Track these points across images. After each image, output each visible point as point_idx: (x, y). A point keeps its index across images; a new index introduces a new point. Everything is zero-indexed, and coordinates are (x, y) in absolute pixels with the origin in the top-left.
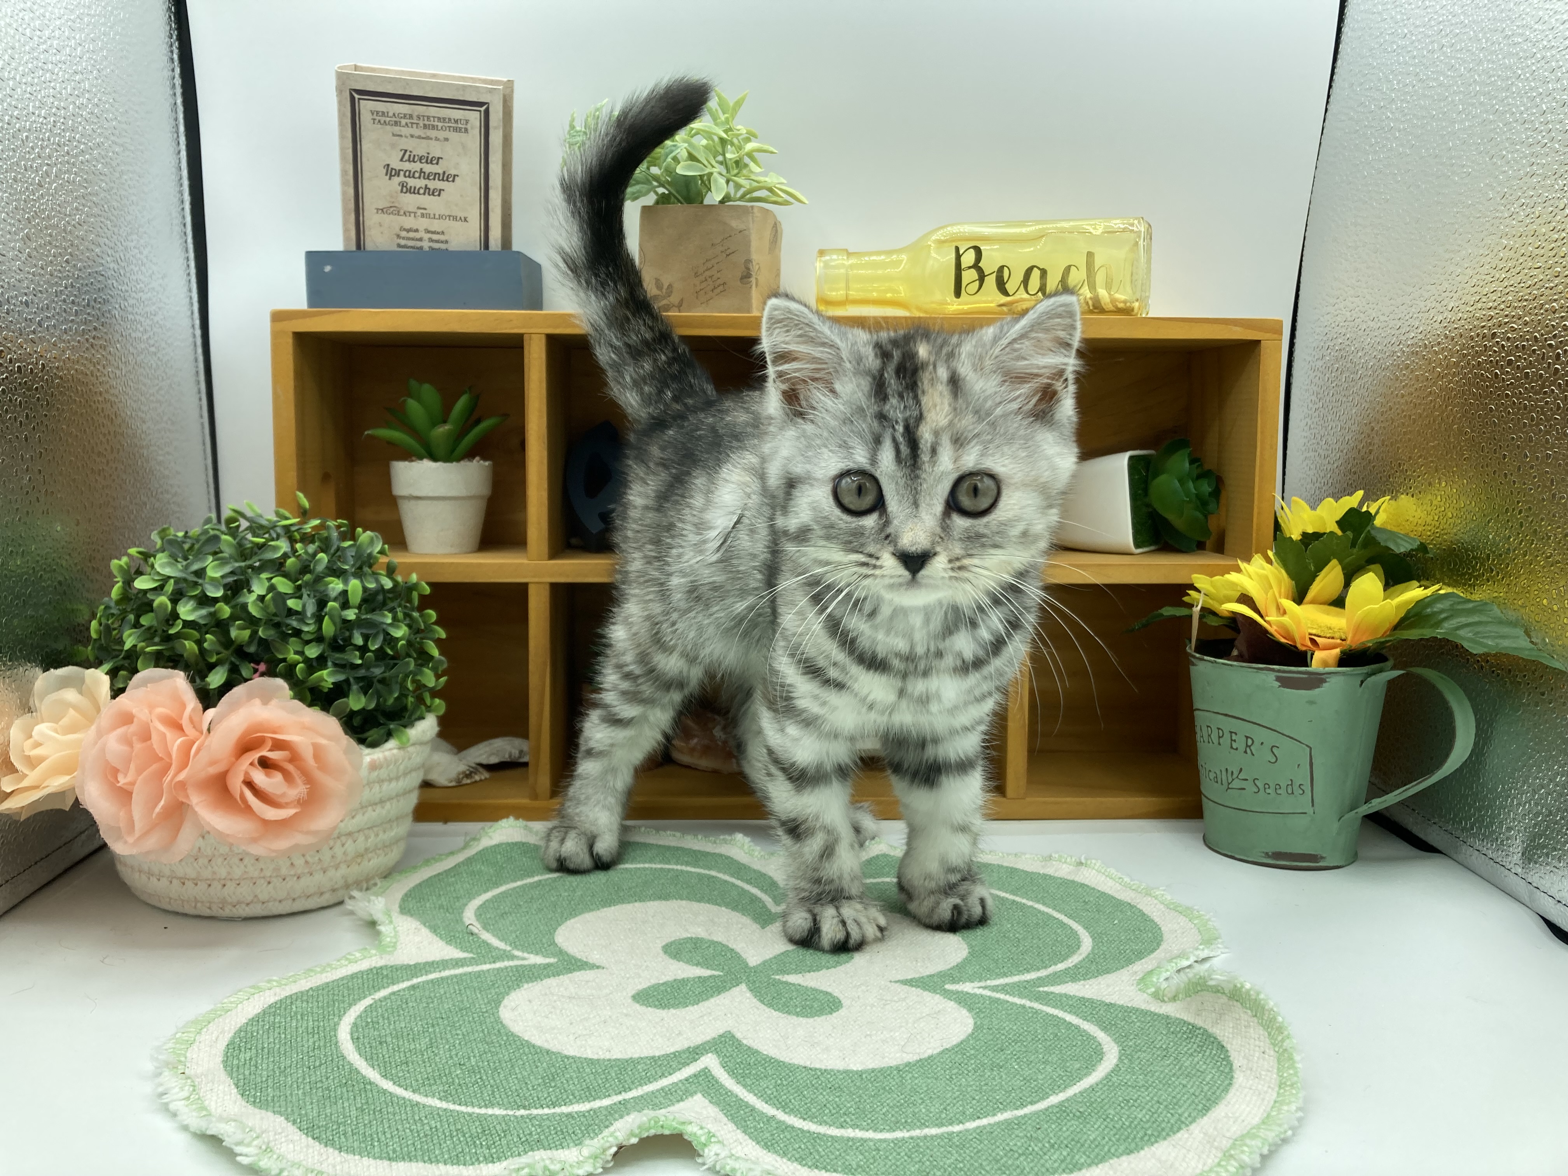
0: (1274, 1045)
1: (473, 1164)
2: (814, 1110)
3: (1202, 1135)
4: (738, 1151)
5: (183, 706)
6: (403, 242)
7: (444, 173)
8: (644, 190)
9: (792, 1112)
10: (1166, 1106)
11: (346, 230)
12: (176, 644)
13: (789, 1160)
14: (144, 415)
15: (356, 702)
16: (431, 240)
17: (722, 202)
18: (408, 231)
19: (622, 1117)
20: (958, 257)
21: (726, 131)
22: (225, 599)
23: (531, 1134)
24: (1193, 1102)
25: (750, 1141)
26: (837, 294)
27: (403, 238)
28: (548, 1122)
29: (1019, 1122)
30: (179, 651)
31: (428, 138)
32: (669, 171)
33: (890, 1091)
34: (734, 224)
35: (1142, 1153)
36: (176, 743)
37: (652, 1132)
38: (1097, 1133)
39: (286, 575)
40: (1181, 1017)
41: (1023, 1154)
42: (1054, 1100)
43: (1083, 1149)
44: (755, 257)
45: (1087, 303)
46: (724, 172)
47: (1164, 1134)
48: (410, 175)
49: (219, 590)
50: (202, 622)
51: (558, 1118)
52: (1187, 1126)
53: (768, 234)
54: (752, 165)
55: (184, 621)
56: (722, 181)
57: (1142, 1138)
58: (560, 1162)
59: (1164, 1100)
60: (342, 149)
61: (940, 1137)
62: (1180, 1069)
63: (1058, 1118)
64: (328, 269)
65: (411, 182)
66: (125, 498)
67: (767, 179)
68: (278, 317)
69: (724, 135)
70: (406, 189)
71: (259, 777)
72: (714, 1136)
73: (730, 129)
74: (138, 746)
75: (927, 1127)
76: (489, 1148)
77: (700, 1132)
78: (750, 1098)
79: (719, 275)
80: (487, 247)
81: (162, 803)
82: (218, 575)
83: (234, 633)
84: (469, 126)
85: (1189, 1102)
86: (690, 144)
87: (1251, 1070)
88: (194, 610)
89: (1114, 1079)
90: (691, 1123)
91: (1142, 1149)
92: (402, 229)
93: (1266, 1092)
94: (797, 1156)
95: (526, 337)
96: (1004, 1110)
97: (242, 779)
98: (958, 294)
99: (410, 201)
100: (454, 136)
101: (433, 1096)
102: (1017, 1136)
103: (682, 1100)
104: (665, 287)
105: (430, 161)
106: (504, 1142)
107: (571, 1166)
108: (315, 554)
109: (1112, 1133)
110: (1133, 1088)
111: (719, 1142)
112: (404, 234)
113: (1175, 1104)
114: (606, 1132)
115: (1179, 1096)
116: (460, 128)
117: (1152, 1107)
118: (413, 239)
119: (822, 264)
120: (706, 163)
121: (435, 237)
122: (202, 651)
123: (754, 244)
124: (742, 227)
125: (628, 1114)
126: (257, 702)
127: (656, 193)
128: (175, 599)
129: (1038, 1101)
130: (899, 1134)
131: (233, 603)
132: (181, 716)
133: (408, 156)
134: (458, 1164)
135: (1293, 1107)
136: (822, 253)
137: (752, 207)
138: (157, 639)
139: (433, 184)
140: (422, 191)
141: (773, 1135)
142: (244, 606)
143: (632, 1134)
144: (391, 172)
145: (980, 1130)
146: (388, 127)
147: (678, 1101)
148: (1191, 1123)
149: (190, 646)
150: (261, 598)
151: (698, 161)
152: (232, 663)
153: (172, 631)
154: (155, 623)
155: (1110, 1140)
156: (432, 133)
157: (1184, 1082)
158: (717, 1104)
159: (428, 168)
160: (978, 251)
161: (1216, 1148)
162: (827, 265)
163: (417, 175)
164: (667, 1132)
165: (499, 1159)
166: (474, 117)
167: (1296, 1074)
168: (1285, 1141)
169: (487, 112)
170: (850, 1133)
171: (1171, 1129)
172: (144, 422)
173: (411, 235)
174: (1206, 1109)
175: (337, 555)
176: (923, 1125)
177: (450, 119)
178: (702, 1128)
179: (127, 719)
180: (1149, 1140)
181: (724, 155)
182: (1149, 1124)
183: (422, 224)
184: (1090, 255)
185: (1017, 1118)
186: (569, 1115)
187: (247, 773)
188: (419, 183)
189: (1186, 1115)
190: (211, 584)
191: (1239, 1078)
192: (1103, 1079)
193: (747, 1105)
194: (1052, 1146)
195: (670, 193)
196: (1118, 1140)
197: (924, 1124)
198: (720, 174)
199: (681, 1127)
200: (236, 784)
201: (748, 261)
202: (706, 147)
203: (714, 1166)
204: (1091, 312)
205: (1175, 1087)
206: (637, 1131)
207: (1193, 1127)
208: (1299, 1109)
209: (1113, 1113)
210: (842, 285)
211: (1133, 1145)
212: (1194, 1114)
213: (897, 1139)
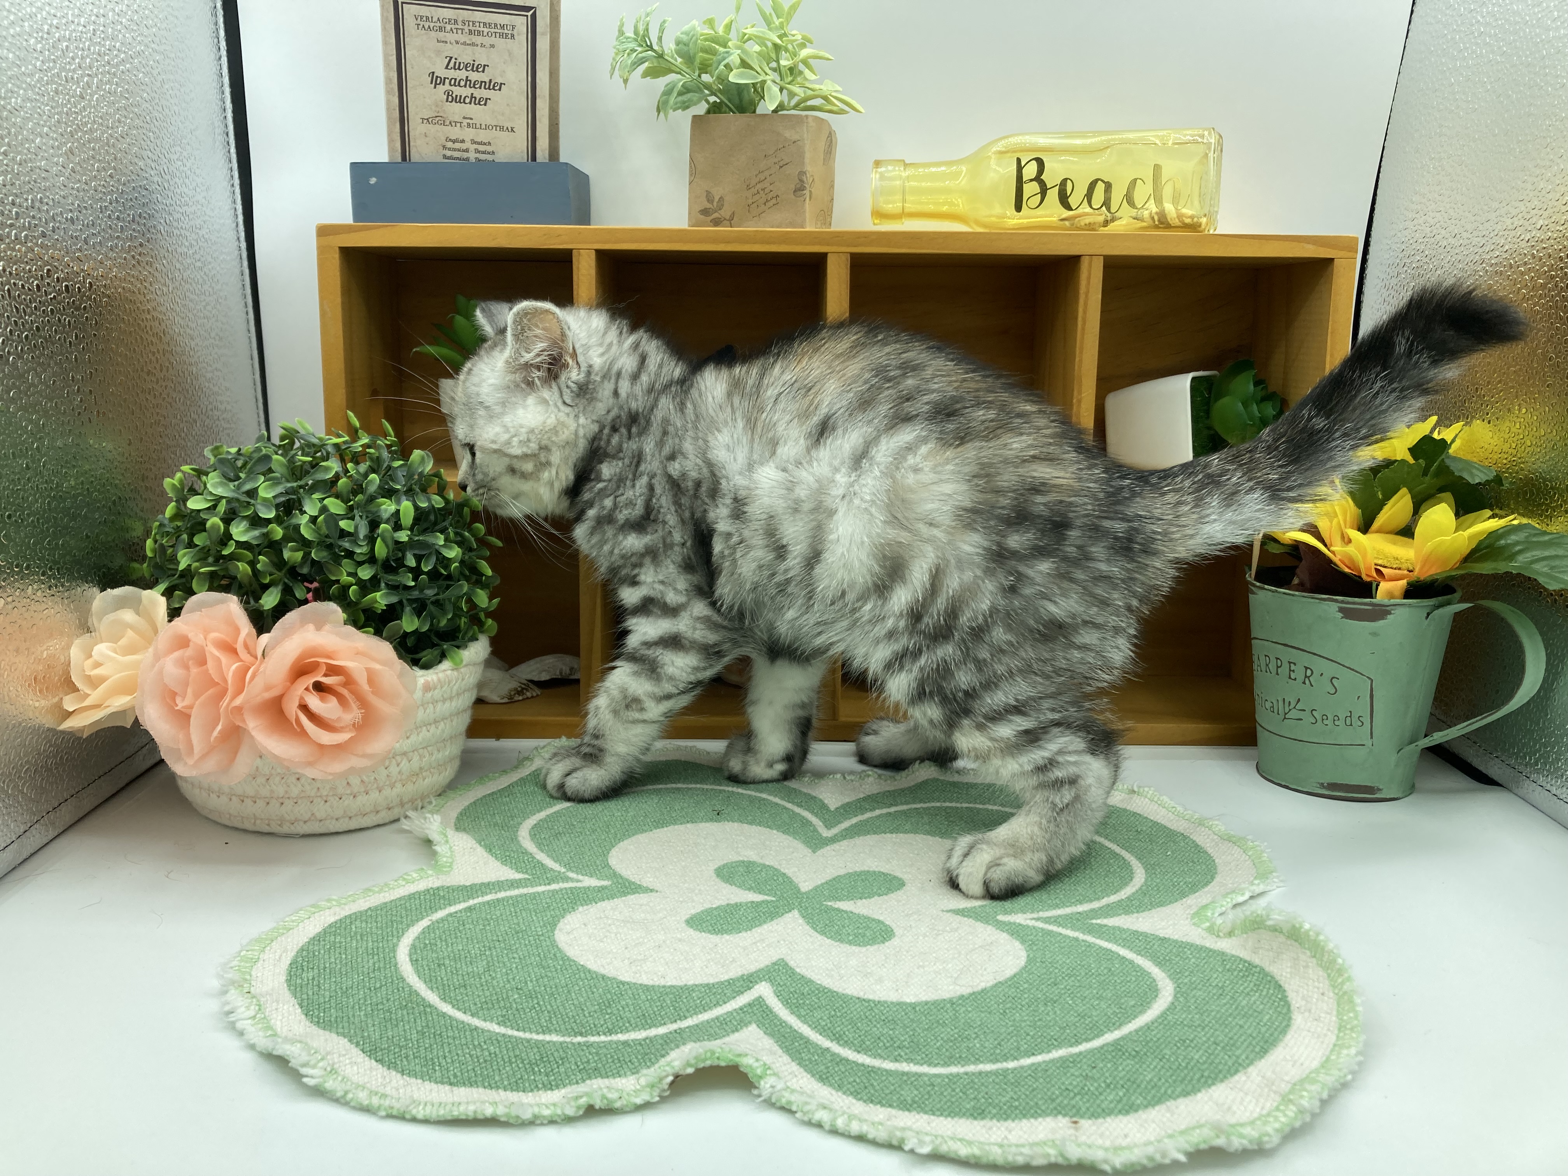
0: (1334, 987)
1: (532, 1091)
2: (868, 1043)
3: (1260, 1078)
4: (794, 1084)
5: (237, 631)
6: (449, 153)
7: (490, 81)
8: (695, 99)
9: (846, 1044)
10: (1223, 1048)
11: (391, 141)
12: (230, 565)
13: (844, 1093)
14: (191, 332)
15: (409, 623)
16: (477, 151)
17: (775, 111)
18: (454, 141)
19: (677, 1047)
20: (1020, 168)
21: (780, 37)
22: (278, 520)
23: (588, 1062)
24: (1250, 1044)
25: (805, 1074)
26: (892, 206)
27: (449, 149)
28: (604, 1050)
29: (1074, 1060)
30: (233, 572)
31: (473, 44)
32: (722, 79)
33: (944, 1025)
34: (789, 134)
35: (1199, 1095)
36: (231, 669)
37: (708, 1063)
38: (1153, 1073)
39: (337, 496)
40: (1237, 954)
41: (1079, 1093)
42: (1109, 1037)
43: (1139, 1091)
44: (808, 168)
45: (1153, 218)
46: (778, 80)
47: (1221, 1076)
48: (456, 83)
49: (270, 511)
50: (255, 542)
51: (614, 1046)
52: (1245, 1068)
53: (822, 145)
54: (807, 72)
55: (237, 542)
56: (776, 89)
57: (1199, 1080)
58: (617, 1090)
59: (1222, 1041)
60: (386, 56)
61: (996, 1073)
62: (1237, 1008)
63: (1114, 1057)
64: (373, 181)
65: (457, 91)
66: (175, 417)
67: (822, 87)
68: (324, 231)
69: (778, 41)
70: (451, 98)
71: (314, 702)
72: (769, 1068)
73: (785, 35)
74: (194, 670)
75: (982, 1062)
76: (547, 1075)
77: (756, 1064)
78: (805, 1030)
79: (771, 188)
80: (534, 158)
81: (219, 727)
82: (270, 495)
83: (286, 554)
84: (515, 33)
85: (1246, 1044)
86: (744, 51)
87: (1310, 1011)
88: (247, 531)
89: (1170, 1018)
90: (747, 1055)
91: (1199, 1091)
92: (448, 139)
93: (1325, 1035)
94: (852, 1090)
95: (575, 253)
96: (1059, 1046)
97: (297, 704)
98: (1018, 208)
99: (456, 111)
100: (500, 42)
101: (492, 1021)
102: (1072, 1075)
103: (737, 1030)
104: (716, 199)
105: (476, 68)
106: (562, 1069)
107: (628, 1094)
108: (366, 475)
109: (1168, 1074)
110: (1190, 1027)
111: (775, 1074)
112: (450, 145)
113: (1233, 1045)
114: (663, 1061)
115: (1236, 1037)
116: (507, 34)
117: (1209, 1048)
118: (459, 150)
119: (878, 176)
120: (759, 70)
121: (482, 148)
122: (255, 572)
123: (808, 156)
124: (795, 137)
125: (684, 1044)
126: (311, 627)
127: (707, 102)
128: (228, 520)
129: (1093, 1039)
130: (954, 1070)
131: (285, 524)
132: (236, 641)
133: (452, 63)
134: (517, 1090)
135: (1353, 1051)
136: (878, 164)
137: (807, 116)
138: (211, 560)
139: (479, 93)
140: (467, 100)
141: (827, 1068)
142: (297, 528)
143: (688, 1064)
144: (436, 80)
145: (1035, 1067)
146: (433, 33)
147: (733, 1032)
148: (1248, 1065)
149: (243, 567)
150: (314, 520)
151: (752, 68)
152: (285, 584)
153: (225, 552)
154: (208, 543)
155: (1167, 1081)
156: (478, 40)
157: (1241, 1022)
158: (771, 1035)
159: (474, 76)
160: (1040, 162)
161: (1275, 1092)
162: (882, 177)
163: (462, 83)
164: (723, 1064)
165: (557, 1087)
166: (521, 22)
167: (1356, 1017)
168: (1345, 1085)
169: (534, 16)
170: (905, 1067)
171: (1229, 1071)
172: (192, 339)
173: (457, 145)
174: (1264, 1052)
175: (388, 474)
176: (978, 1061)
177: (496, 25)
178: (757, 1060)
179: (183, 642)
180: (1206, 1082)
181: (778, 61)
182: (1206, 1066)
183: (469, 134)
184: (1157, 168)
185: (1072, 1056)
186: (625, 1043)
187: (302, 698)
188: (465, 92)
189: (1243, 1057)
190: (263, 505)
191: (1298, 1019)
192: (1159, 1017)
193: (801, 1037)
194: (1108, 1086)
195: (722, 102)
196: (1175, 1082)
197: (978, 1059)
198: (774, 82)
199: (737, 1059)
200: (292, 708)
201: (802, 173)
202: (759, 53)
203: (770, 1098)
204: (1156, 227)
205: (1232, 1028)
206: (693, 1062)
207: (1251, 1069)
208: (1359, 1053)
209: (1169, 1053)
210: (899, 197)
211: (1190, 1087)
212: (1252, 1056)
213: (951, 1074)
